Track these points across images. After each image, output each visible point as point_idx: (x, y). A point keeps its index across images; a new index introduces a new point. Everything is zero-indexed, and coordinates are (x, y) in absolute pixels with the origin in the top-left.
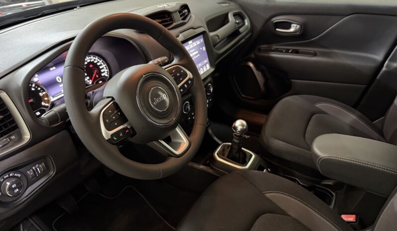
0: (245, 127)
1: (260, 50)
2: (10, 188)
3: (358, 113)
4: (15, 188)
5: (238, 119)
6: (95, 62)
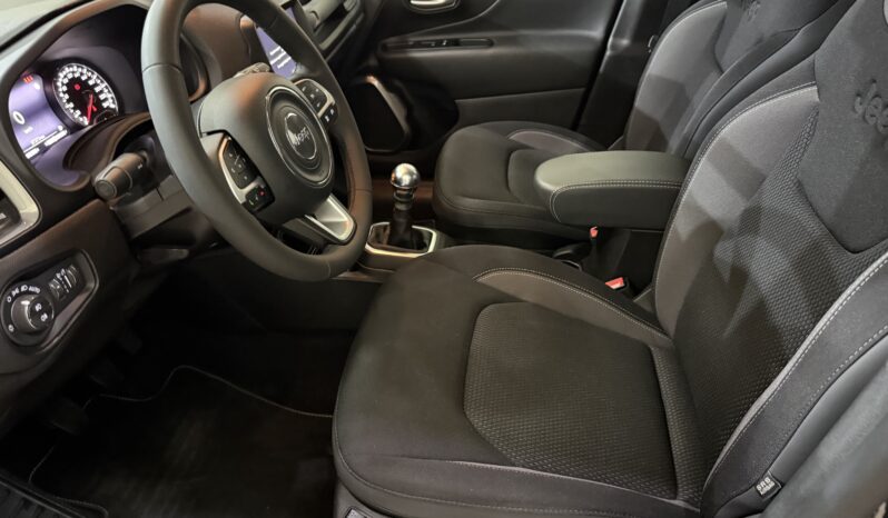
0: (415, 177)
1: (385, 48)
2: (33, 312)
3: (583, 137)
4: (41, 312)
5: (400, 163)
6: (84, 78)
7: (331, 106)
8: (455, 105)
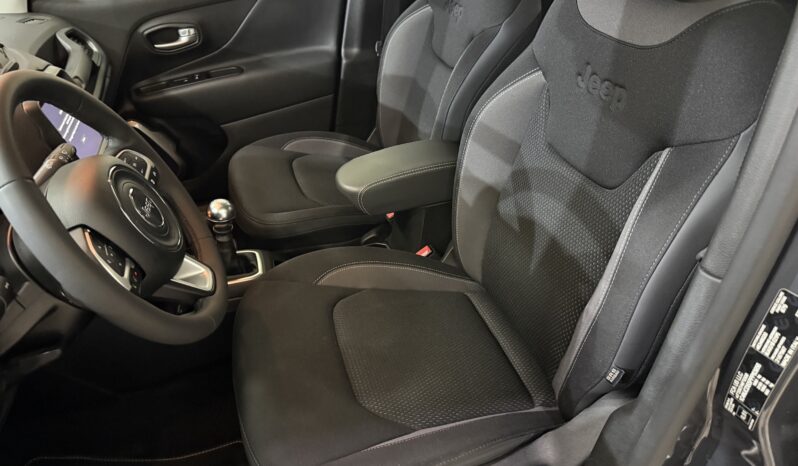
0: (230, 208)
7: (152, 170)
8: (221, 130)
